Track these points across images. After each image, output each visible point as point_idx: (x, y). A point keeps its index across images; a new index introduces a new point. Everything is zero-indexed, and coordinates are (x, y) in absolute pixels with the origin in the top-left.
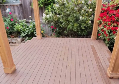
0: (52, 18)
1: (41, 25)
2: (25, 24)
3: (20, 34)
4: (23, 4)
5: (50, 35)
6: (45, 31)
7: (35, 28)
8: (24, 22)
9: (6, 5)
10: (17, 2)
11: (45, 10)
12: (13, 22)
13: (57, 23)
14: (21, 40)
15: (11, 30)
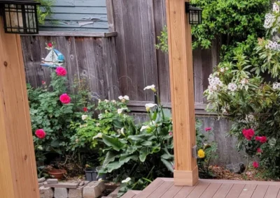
0: (249, 97)
1: (199, 125)
2: (125, 116)
3: (98, 164)
4: (122, 33)
5: (236, 168)
6: (214, 149)
7: (168, 137)
8: (118, 107)
9: (48, 38)
10: (96, 25)
11: (219, 61)
12: (68, 108)
13: (271, 118)
14: (97, 188)
15: (53, 144)
